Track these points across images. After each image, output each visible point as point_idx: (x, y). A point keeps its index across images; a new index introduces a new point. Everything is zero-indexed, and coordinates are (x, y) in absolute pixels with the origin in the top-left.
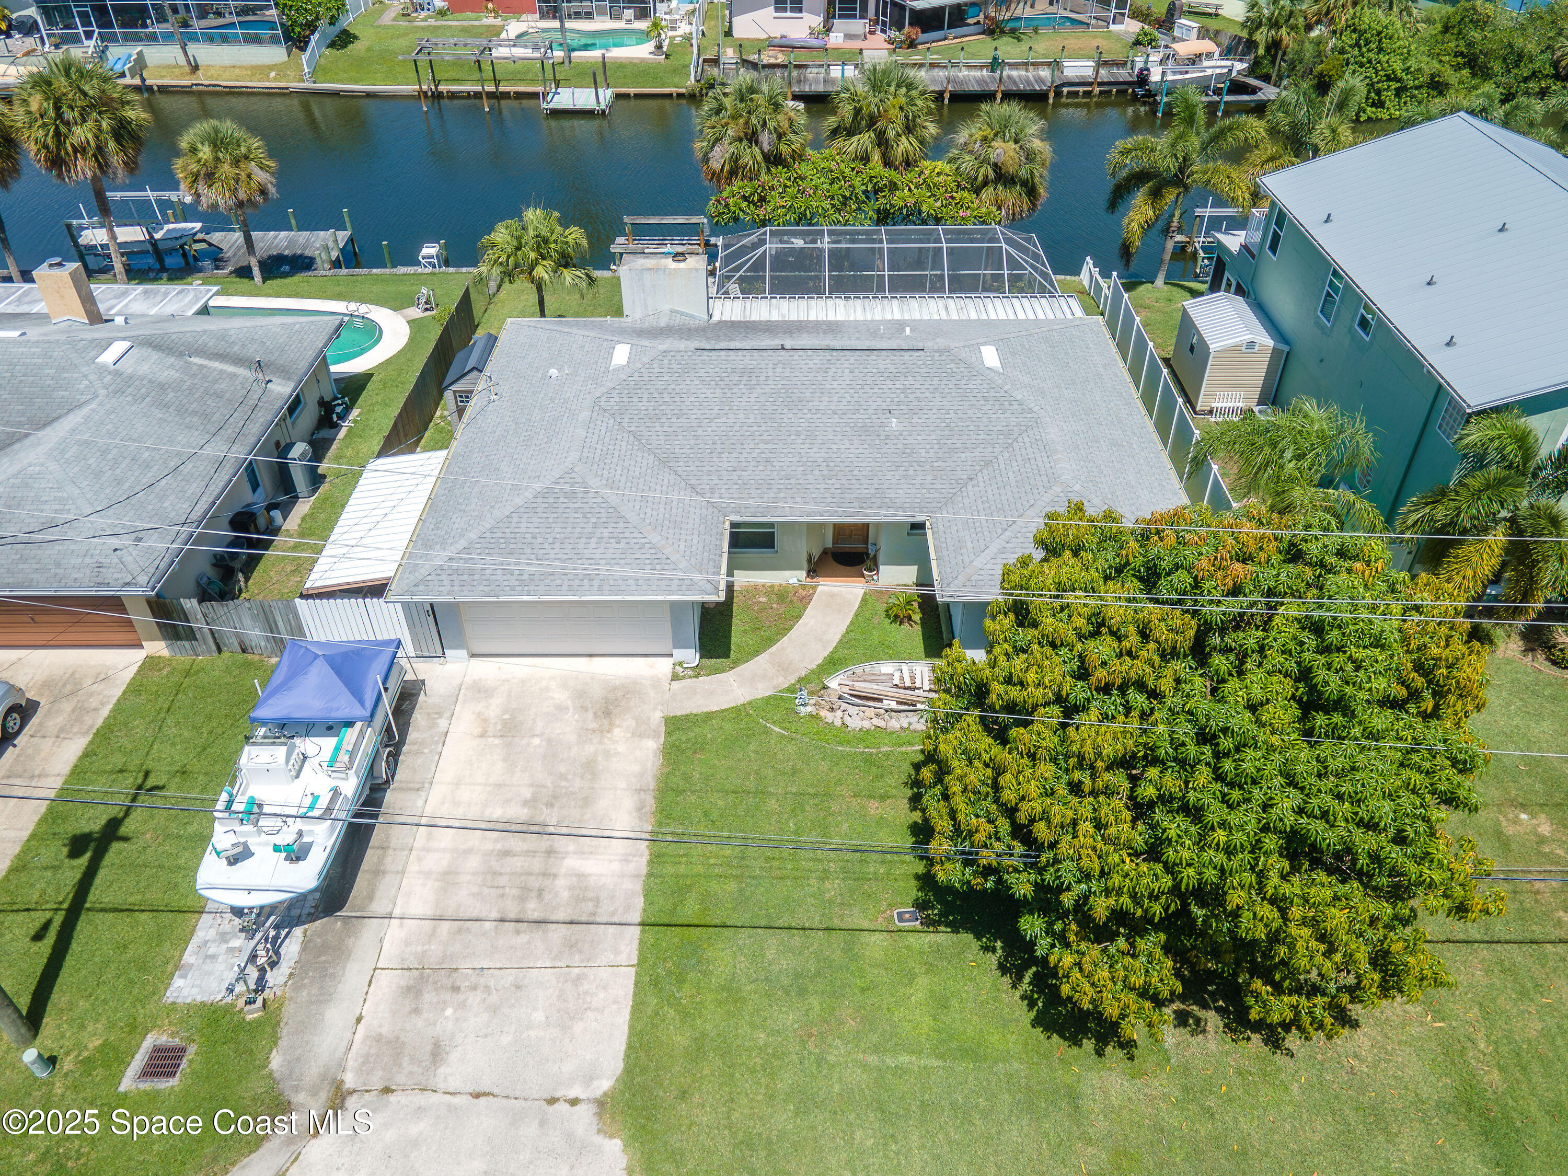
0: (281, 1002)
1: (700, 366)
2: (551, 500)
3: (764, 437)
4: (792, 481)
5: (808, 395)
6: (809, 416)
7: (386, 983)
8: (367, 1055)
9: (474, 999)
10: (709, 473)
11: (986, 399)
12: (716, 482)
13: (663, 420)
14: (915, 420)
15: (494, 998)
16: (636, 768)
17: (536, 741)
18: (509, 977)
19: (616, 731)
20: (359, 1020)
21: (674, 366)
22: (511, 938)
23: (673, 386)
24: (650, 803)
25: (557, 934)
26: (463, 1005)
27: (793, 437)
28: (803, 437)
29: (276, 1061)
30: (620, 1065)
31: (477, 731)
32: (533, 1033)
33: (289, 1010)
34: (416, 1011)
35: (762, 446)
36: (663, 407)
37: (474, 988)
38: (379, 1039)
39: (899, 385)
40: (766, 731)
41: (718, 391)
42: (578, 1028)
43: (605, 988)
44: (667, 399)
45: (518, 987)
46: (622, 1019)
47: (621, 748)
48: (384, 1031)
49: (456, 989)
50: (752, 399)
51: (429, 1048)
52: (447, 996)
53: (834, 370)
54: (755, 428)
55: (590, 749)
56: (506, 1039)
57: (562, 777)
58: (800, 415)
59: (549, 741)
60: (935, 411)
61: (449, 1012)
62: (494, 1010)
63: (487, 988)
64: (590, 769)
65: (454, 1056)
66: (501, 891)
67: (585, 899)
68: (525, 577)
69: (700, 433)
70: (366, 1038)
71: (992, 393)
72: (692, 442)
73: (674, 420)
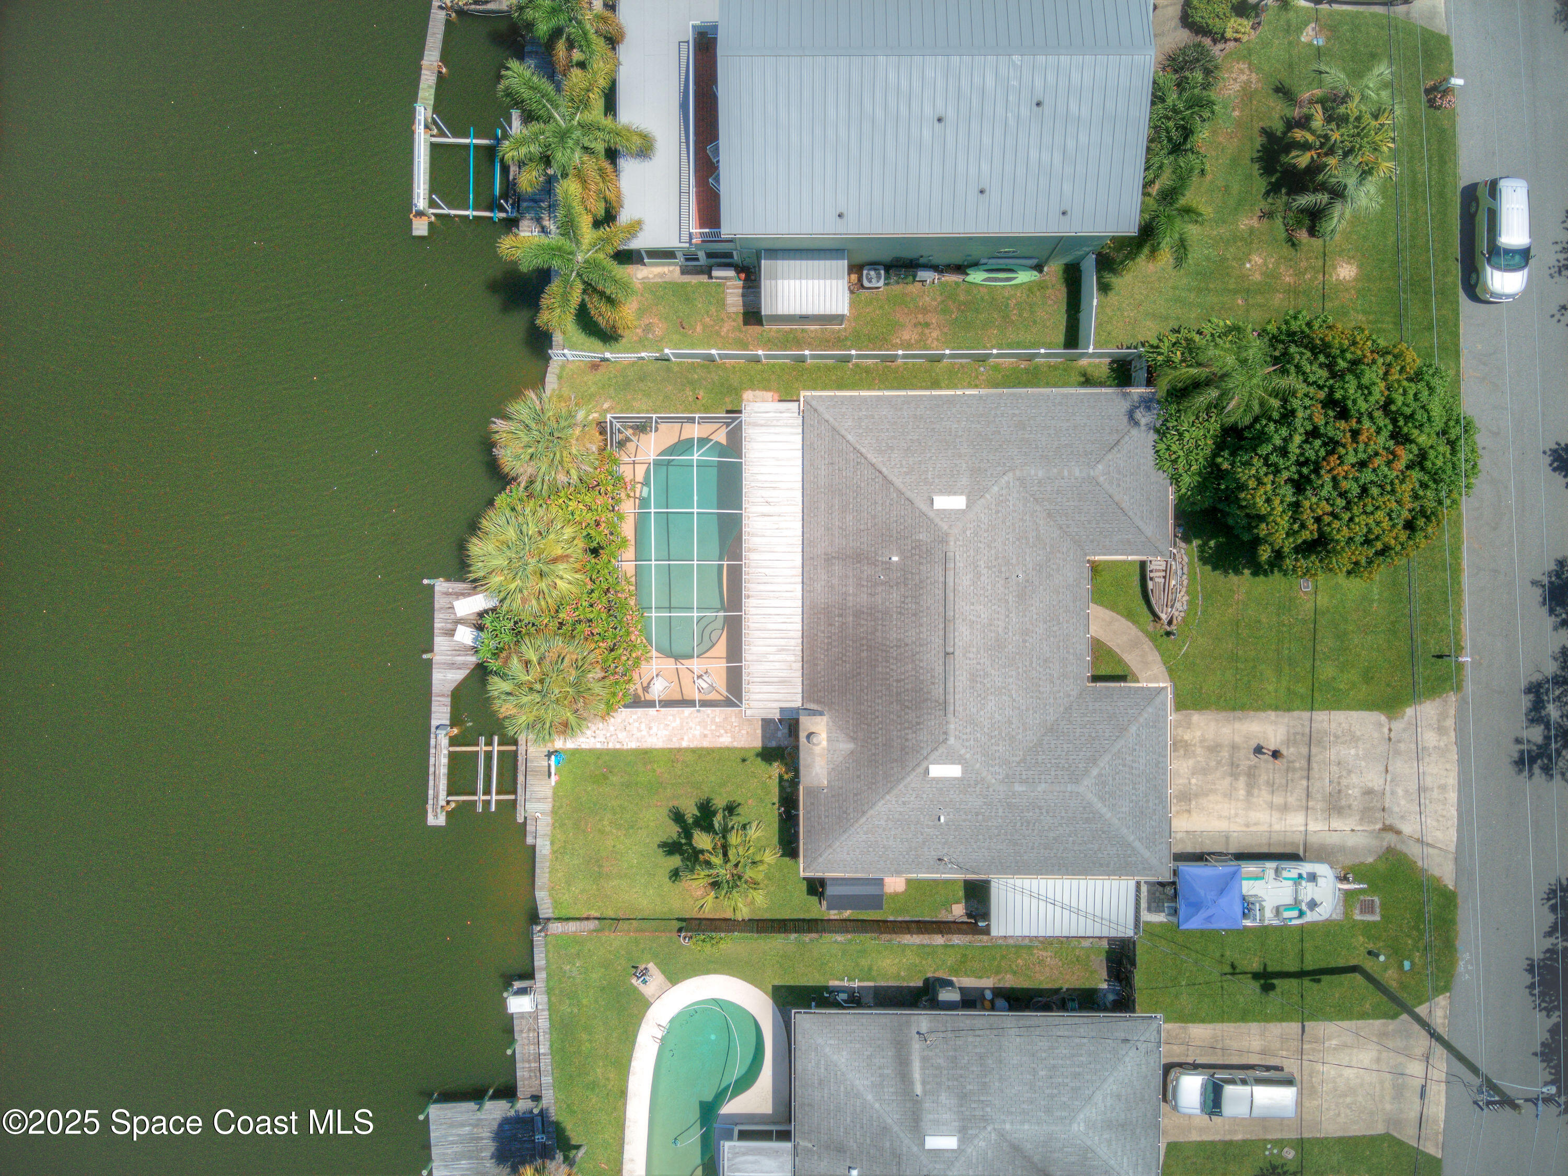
0: (1343, 868)
1: (968, 712)
2: (1107, 796)
3: (1027, 664)
4: (1061, 644)
5: (993, 635)
6: (1010, 634)
7: (1336, 824)
8: (1368, 822)
9: (1344, 782)
10: (1055, 699)
11: (997, 512)
12: (1061, 694)
13: (1014, 733)
14: (1014, 561)
15: (1344, 773)
16: (1213, 724)
17: (1194, 781)
18: (1334, 768)
19: (1186, 737)
20: (1353, 830)
21: (968, 731)
22: (1315, 773)
23: (986, 730)
24: (1238, 714)
25: (1314, 750)
26: (1347, 787)
27: (1027, 644)
28: (1027, 638)
29: (1370, 860)
30: (1375, 713)
31: (1186, 815)
32: (1361, 753)
33: (1349, 862)
34: (1350, 807)
35: (1034, 665)
36: (1004, 735)
37: (1339, 783)
38: (1361, 819)
39: (984, 571)
40: (1186, 655)
41: (989, 697)
42: (1358, 733)
43: (1340, 724)
44: (996, 733)
45: (1339, 763)
46: (1354, 714)
47: (1198, 734)
48: (1358, 818)
49: (1340, 791)
50: (997, 673)
51: (1366, 797)
52: (1343, 794)
53: (971, 617)
54: (1020, 670)
55: (1199, 750)
56: (1363, 764)
57: (1219, 763)
58: (1010, 640)
59: (1193, 774)
60: (1006, 548)
61: (1350, 792)
62: (1350, 772)
63: (1339, 777)
64: (1214, 748)
65: (1370, 785)
66: (1290, 782)
67: (1295, 740)
68: (1157, 802)
69: (1024, 708)
70: (1361, 825)
71: (993, 507)
72: (1031, 712)
73: (1013, 726)
